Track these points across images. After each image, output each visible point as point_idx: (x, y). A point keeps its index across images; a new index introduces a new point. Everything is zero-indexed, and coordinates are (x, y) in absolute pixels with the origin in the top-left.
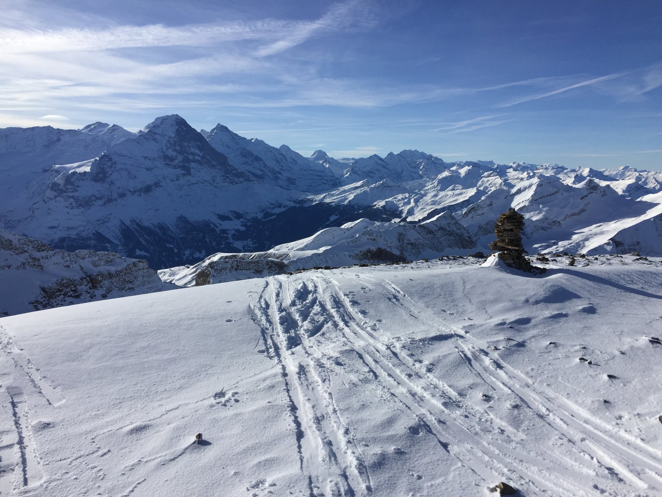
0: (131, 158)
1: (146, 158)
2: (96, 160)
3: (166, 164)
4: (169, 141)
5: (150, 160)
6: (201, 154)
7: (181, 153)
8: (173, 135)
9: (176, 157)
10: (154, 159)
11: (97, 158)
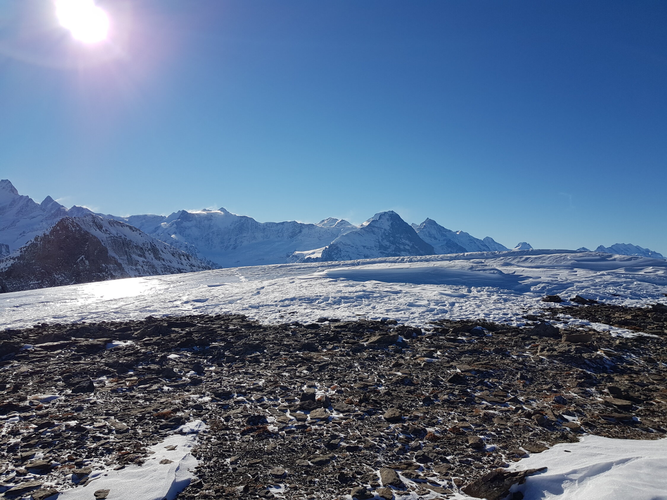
0: (353, 247)
1: (364, 247)
2: (326, 248)
3: (381, 252)
4: (384, 233)
5: (368, 249)
6: (411, 244)
7: (393, 243)
8: (388, 228)
9: (390, 246)
10: (371, 248)
11: (327, 247)
